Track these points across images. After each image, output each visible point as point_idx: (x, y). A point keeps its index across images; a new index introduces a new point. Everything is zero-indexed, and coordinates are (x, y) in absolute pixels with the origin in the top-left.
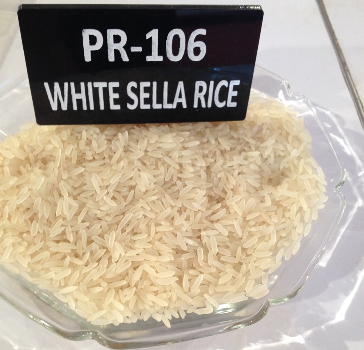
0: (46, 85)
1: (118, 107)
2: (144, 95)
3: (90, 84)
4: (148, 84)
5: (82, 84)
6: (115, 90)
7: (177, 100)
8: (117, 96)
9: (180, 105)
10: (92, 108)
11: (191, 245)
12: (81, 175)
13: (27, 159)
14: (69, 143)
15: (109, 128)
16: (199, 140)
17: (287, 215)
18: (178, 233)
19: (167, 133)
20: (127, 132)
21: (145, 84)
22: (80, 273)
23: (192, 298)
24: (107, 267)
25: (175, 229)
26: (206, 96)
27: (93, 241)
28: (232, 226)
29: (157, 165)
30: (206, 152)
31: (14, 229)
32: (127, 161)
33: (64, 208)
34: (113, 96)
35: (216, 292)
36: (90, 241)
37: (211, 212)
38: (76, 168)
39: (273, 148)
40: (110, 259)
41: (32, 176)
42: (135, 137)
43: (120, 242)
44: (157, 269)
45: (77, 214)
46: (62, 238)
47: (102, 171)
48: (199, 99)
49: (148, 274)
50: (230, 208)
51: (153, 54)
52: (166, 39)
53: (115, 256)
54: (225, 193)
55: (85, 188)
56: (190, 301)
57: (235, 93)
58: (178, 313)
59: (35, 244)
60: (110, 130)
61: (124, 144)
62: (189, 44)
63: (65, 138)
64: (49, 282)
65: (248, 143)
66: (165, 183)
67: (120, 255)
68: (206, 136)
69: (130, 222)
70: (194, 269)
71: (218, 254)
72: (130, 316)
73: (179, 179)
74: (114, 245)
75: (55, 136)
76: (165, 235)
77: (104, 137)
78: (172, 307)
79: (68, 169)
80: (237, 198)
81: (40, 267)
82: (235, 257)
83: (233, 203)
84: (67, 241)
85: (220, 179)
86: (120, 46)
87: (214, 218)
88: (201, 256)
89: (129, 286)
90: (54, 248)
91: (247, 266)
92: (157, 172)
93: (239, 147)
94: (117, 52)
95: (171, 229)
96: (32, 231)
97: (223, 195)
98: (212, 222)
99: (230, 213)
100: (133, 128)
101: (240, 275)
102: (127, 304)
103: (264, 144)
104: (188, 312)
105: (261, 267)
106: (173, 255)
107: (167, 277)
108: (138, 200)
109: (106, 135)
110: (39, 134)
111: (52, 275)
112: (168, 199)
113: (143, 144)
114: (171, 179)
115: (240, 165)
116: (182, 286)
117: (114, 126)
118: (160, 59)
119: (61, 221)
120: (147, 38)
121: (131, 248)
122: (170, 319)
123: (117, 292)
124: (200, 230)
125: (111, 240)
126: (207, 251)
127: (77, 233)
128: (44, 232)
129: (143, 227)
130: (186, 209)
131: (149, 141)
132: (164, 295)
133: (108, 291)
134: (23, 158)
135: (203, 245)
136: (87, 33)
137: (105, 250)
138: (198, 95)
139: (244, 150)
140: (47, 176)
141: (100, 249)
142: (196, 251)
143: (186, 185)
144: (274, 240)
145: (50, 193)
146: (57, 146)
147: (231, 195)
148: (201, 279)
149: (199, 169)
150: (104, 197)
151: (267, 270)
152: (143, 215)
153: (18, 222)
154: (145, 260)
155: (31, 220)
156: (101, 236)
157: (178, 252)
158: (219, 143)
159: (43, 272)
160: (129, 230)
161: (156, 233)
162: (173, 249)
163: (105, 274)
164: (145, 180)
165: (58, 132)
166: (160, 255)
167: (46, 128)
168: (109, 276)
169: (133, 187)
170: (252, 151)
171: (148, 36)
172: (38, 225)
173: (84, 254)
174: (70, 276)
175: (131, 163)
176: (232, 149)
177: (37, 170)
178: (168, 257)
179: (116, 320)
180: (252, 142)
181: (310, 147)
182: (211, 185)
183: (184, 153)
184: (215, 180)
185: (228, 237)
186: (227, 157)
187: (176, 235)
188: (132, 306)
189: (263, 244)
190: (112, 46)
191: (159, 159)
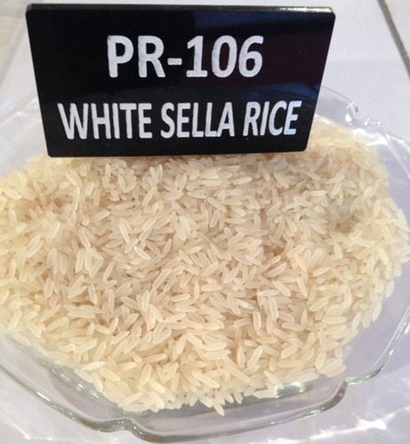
0: (61, 107)
1: (149, 135)
2: (182, 120)
3: (115, 106)
4: (187, 106)
5: (106, 106)
6: (146, 113)
7: (222, 126)
8: (148, 121)
9: (226, 132)
10: (117, 136)
11: (244, 309)
12: (106, 220)
13: (37, 199)
14: (89, 180)
15: (139, 161)
16: (250, 176)
17: (363, 270)
18: (229, 294)
19: (210, 167)
20: (161, 166)
21: (184, 106)
22: (108, 344)
23: (250, 376)
24: (141, 337)
25: (224, 288)
26: (259, 121)
27: (121, 303)
28: (296, 284)
29: (199, 208)
30: (260, 191)
31: (23, 289)
32: (162, 202)
33: (86, 262)
34: (144, 121)
35: (278, 369)
36: (118, 304)
37: (268, 266)
38: (99, 211)
39: (342, 186)
40: (144, 326)
41: (45, 222)
42: (171, 172)
43: (156, 305)
44: (204, 339)
45: (102, 270)
46: (83, 300)
47: (131, 216)
48: (250, 124)
49: (193, 345)
50: (291, 261)
51: (195, 68)
52: (212, 49)
53: (151, 323)
54: (285, 242)
55: (110, 236)
56: (248, 380)
57: (295, 117)
58: (232, 395)
59: (50, 308)
60: (140, 163)
61: (157, 181)
62: (241, 55)
63: (84, 174)
64: (68, 357)
65: (311, 179)
66: (210, 230)
67: (157, 322)
68: (259, 170)
69: (167, 279)
70: (250, 339)
71: (278, 319)
72: (173, 399)
73: (227, 225)
74: (149, 308)
75: (71, 171)
76: (212, 296)
77: (132, 172)
78: (225, 388)
79: (89, 213)
80: (301, 248)
81: (56, 337)
82: (300, 323)
83: (296, 256)
84: (90, 303)
85: (277, 225)
86: (155, 58)
87: (272, 274)
88: (258, 323)
89: (169, 360)
90: (74, 312)
91: (316, 335)
92: (199, 217)
93: (299, 185)
94: (150, 65)
95: (220, 288)
96: (45, 291)
97: (281, 245)
98: (270, 279)
99: (291, 268)
100: (168, 161)
101: (307, 346)
102: (168, 385)
103: (330, 181)
104: (245, 395)
105: (334, 337)
106: (224, 321)
107: (217, 349)
108: (177, 252)
109: (135, 170)
110: (52, 168)
111: (72, 347)
112: (214, 250)
113: (181, 182)
114: (217, 226)
115: (302, 208)
116: (235, 361)
117: (144, 158)
118: (204, 74)
119: (82, 279)
120: (189, 47)
121: (170, 312)
122: (224, 404)
123: (154, 368)
124: (255, 290)
125: (144, 302)
126: (264, 317)
127: (102, 293)
128: (61, 292)
129: (184, 285)
130: (237, 263)
131: (188, 177)
132: (215, 373)
133: (143, 367)
134: (32, 198)
135: (259, 308)
136: (113, 41)
137: (137, 315)
138: (249, 120)
139: (306, 189)
140: (63, 221)
141: (131, 313)
142: (251, 317)
143: (235, 233)
144: (348, 301)
145: (68, 243)
146: (75, 184)
147: (293, 245)
148: (259, 352)
149: (252, 212)
150: (135, 248)
151: (340, 340)
152: (184, 271)
153: (28, 280)
154: (188, 328)
155: (45, 277)
156: (133, 296)
157: (229, 317)
158: (275, 180)
159: (61, 343)
160: (166, 289)
161: (202, 293)
162: (222, 314)
163: (139, 346)
164: (185, 227)
165: (75, 166)
166: (207, 321)
167: (59, 161)
168: (143, 348)
169: (170, 236)
170: (316, 190)
171: (190, 45)
172: (52, 283)
173: (111, 320)
174: (95, 349)
175: (167, 205)
176: (292, 187)
177: (51, 215)
178: (217, 324)
179: (154, 406)
180: (316, 178)
181: (387, 184)
182: (267, 233)
183: (233, 192)
184: (272, 225)
185: (290, 298)
186: (286, 197)
187: (225, 296)
188: (174, 387)
189: (334, 308)
190: (144, 58)
191: (202, 200)
